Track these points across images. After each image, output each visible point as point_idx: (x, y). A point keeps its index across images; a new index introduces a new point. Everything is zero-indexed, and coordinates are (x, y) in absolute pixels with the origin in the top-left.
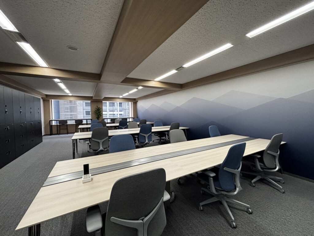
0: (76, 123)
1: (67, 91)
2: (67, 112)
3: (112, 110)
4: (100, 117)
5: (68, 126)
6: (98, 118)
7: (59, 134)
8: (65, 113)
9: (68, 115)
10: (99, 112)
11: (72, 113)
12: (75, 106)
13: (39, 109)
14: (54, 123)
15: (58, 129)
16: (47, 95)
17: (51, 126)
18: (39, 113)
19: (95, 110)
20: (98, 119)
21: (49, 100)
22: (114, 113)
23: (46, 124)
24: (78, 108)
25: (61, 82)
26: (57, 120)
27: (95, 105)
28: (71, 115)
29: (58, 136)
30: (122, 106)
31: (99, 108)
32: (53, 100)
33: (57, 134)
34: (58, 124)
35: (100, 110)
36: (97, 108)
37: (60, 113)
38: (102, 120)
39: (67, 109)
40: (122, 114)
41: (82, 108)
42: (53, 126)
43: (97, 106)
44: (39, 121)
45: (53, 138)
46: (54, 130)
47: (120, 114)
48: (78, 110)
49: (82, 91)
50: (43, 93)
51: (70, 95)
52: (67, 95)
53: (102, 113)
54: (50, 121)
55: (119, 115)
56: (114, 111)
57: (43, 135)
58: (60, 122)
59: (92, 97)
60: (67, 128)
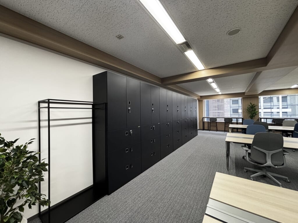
0: (225, 121)
1: (218, 90)
2: (215, 110)
3: (270, 107)
4: (254, 116)
5: (217, 123)
6: (252, 117)
7: (210, 130)
8: (213, 111)
9: (216, 113)
10: (254, 109)
11: (219, 111)
12: (222, 104)
13: (196, 108)
14: (206, 120)
15: (209, 126)
16: (201, 97)
17: (204, 123)
18: (196, 111)
19: (248, 108)
20: (251, 119)
21: (202, 100)
22: (273, 110)
23: (200, 120)
24: (225, 106)
25: (213, 82)
26: (208, 118)
27: (248, 103)
28: (218, 113)
29: (209, 131)
30: (287, 101)
31: (254, 104)
32: (205, 100)
33: (208, 130)
34: (209, 121)
35: (255, 107)
36: (251, 105)
37: (210, 111)
38: (258, 120)
39: (215, 107)
40: (286, 113)
41: (229, 106)
42: (205, 123)
43: (251, 103)
44: (196, 118)
45: (205, 133)
46: (206, 126)
47: (283, 113)
48: (225, 108)
49: (233, 87)
50: (199, 95)
51: (220, 93)
52: (218, 94)
53: (258, 111)
54: (203, 118)
55: (281, 114)
56: (273, 108)
57: (198, 129)
58: (211, 119)
59: (244, 93)
60: (217, 126)
